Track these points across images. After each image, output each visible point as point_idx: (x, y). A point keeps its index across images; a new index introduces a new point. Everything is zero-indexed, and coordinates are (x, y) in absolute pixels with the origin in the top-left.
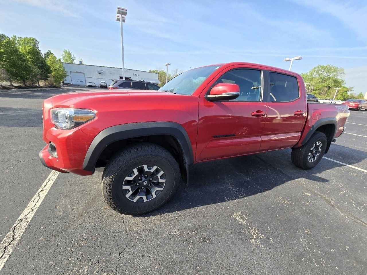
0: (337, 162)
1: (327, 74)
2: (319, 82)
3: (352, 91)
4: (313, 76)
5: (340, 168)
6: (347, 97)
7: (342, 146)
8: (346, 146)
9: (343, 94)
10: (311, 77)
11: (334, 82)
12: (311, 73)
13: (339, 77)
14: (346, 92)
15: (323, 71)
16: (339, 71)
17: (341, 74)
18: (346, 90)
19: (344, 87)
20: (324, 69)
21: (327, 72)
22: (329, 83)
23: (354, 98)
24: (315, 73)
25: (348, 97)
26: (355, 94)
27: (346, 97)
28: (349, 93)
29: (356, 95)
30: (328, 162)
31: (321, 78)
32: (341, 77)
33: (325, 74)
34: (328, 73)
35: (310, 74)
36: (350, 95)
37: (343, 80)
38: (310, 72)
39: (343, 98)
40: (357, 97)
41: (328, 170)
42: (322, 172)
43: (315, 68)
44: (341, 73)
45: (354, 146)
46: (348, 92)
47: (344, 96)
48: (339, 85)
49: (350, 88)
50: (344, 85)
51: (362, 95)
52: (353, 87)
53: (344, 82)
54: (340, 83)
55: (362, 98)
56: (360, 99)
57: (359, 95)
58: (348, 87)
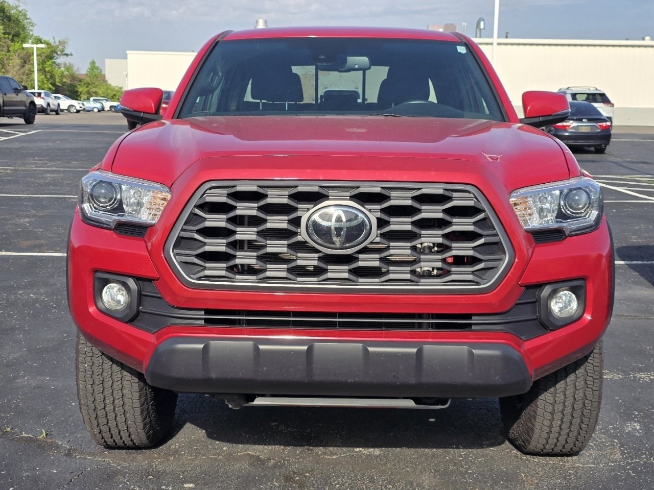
3: (67, 55)
6: (60, 82)
14: (51, 58)
23: (80, 81)
25: (64, 80)
27: (57, 80)
28: (60, 60)
36: (66, 73)
37: (20, 9)
39: (51, 84)
40: (88, 80)
46: (57, 60)
47: (51, 76)
48: (19, 31)
49: (57, 43)
50: (32, 30)
51: (99, 71)
52: (66, 41)
53: (27, 19)
54: (17, 22)
55: (102, 83)
56: (98, 85)
57: (89, 71)
58: (52, 41)
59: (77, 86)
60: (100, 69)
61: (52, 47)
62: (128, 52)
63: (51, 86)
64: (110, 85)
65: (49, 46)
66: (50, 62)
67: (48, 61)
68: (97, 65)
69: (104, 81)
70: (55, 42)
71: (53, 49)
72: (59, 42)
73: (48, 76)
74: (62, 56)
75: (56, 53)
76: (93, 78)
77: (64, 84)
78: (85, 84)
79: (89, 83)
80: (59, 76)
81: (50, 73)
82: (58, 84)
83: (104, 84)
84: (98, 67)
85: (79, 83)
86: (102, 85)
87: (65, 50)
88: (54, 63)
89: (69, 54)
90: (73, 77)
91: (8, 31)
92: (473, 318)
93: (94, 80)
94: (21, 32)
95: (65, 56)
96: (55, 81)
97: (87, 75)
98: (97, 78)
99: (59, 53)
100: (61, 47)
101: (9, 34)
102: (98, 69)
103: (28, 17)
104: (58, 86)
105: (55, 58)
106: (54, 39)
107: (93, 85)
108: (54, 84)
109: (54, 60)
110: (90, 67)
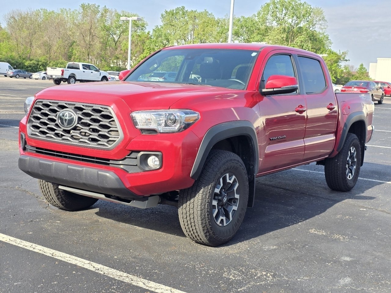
0: (374, 180)
1: (294, 21)
2: (282, 38)
3: (346, 60)
4: (268, 24)
5: (381, 185)
6: (340, 76)
7: (371, 163)
8: (376, 163)
9: (333, 69)
10: (263, 27)
11: (311, 39)
12: (261, 16)
13: (317, 29)
14: (337, 62)
15: (284, 12)
16: (314, 14)
17: (320, 22)
18: (335, 58)
19: (331, 53)
20: (287, 9)
21: (293, 17)
22: (302, 42)
23: (353, 76)
24: (269, 17)
25: (343, 75)
26: (352, 67)
27: (338, 75)
28: (342, 64)
29: (354, 70)
30: (365, 182)
31: (285, 29)
32: (322, 29)
33: (290, 21)
34: (295, 18)
35: (261, 20)
36: (344, 71)
37: (325, 34)
38: (259, 14)
39: (335, 77)
40: (357, 75)
41: (370, 189)
42: (365, 192)
43: (268, 5)
44: (320, 20)
45: (384, 161)
46: (340, 64)
47: (335, 73)
48: (321, 47)
49: (342, 54)
50: (330, 46)
51: (365, 70)
52: (347, 52)
53: (329, 40)
54: (321, 41)
55: (366, 77)
56: (363, 78)
57: (359, 70)
58: (338, 53)
59: (350, 79)
60: (366, 69)
61: (338, 56)
62: (378, 59)
63: (334, 78)
64: (371, 78)
65: (336, 55)
66: (336, 65)
67: (334, 64)
68: (364, 66)
69: (368, 76)
70: (340, 53)
71: (338, 57)
72: (343, 53)
73: (333, 73)
74: (343, 61)
75: (340, 59)
76: (361, 74)
77: (343, 77)
78: (355, 78)
79: (358, 77)
80: (339, 73)
81: (335, 71)
82: (338, 77)
83: (367, 78)
84: (365, 68)
85: (352, 77)
86: (366, 78)
87: (345, 57)
88: (338, 65)
89: (348, 59)
90: (349, 74)
91: (314, 47)
92: (110, 161)
93: (361, 75)
94: (322, 48)
95: (345, 61)
96: (337, 75)
97: (357, 72)
98: (363, 74)
99: (342, 59)
100: (343, 56)
101: (314, 49)
102: (364, 69)
103: (329, 39)
104: (339, 79)
105: (339, 62)
106: (340, 51)
107: (360, 79)
108: (336, 77)
109: (338, 64)
110: (359, 68)
